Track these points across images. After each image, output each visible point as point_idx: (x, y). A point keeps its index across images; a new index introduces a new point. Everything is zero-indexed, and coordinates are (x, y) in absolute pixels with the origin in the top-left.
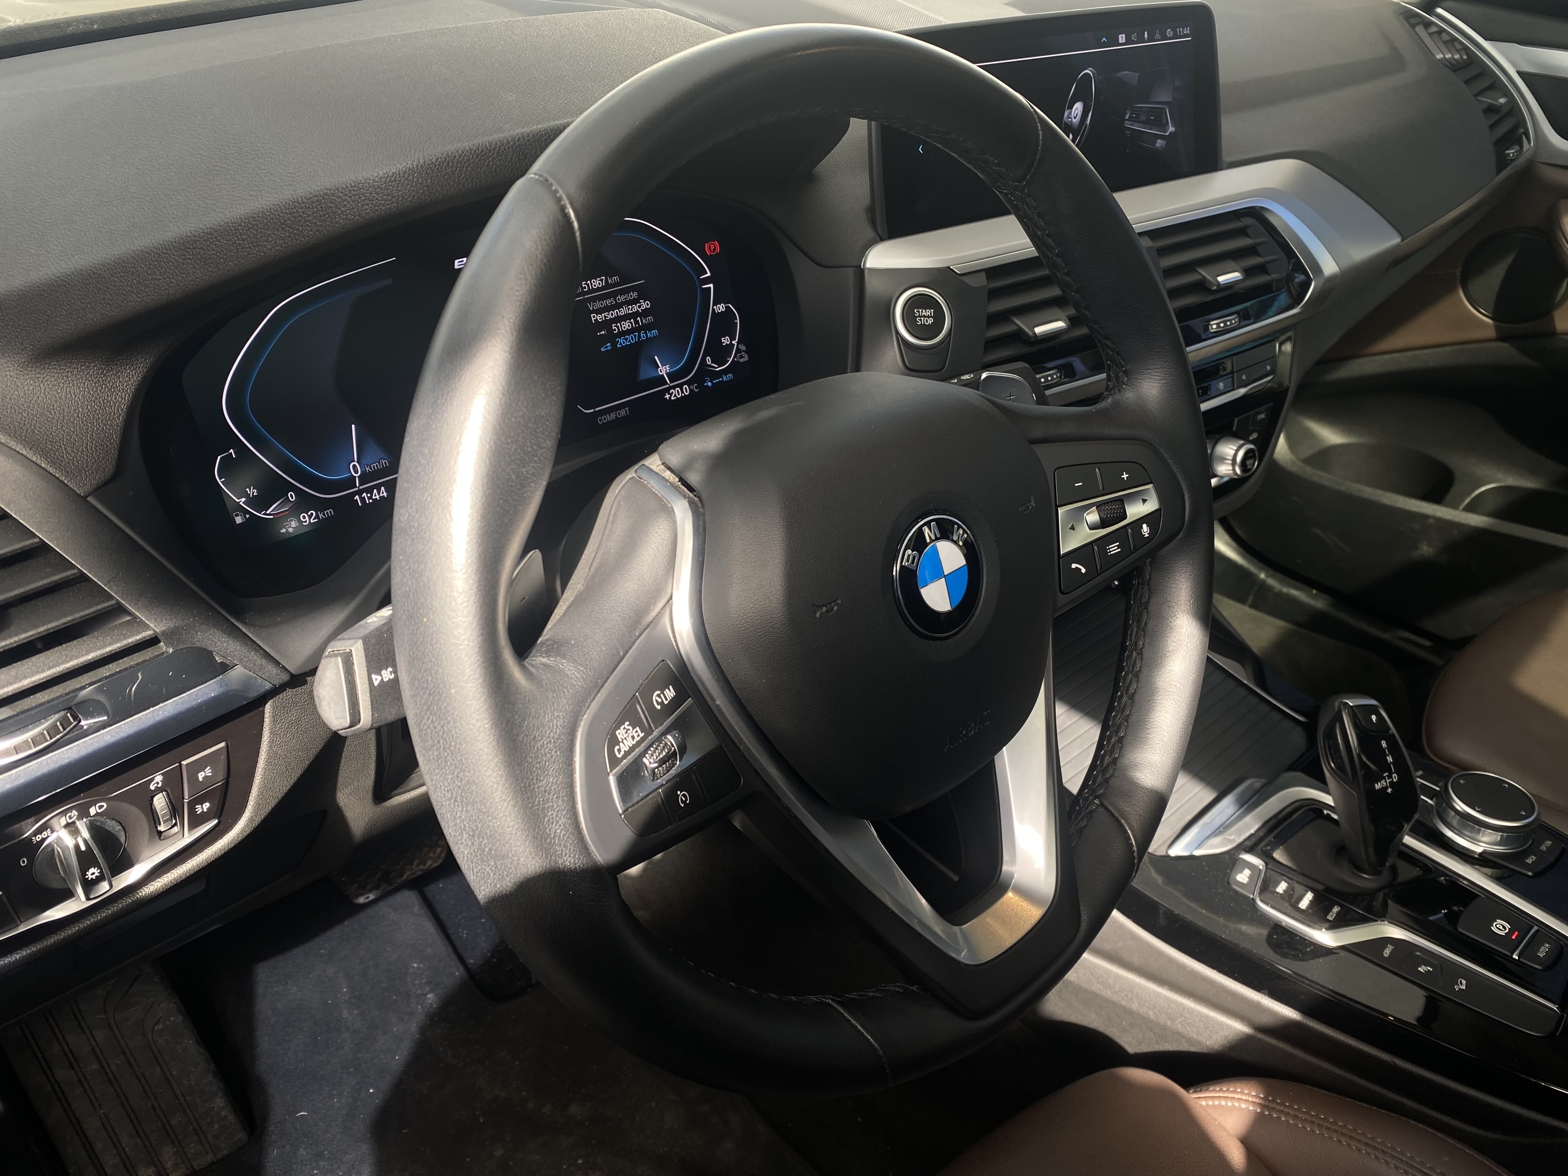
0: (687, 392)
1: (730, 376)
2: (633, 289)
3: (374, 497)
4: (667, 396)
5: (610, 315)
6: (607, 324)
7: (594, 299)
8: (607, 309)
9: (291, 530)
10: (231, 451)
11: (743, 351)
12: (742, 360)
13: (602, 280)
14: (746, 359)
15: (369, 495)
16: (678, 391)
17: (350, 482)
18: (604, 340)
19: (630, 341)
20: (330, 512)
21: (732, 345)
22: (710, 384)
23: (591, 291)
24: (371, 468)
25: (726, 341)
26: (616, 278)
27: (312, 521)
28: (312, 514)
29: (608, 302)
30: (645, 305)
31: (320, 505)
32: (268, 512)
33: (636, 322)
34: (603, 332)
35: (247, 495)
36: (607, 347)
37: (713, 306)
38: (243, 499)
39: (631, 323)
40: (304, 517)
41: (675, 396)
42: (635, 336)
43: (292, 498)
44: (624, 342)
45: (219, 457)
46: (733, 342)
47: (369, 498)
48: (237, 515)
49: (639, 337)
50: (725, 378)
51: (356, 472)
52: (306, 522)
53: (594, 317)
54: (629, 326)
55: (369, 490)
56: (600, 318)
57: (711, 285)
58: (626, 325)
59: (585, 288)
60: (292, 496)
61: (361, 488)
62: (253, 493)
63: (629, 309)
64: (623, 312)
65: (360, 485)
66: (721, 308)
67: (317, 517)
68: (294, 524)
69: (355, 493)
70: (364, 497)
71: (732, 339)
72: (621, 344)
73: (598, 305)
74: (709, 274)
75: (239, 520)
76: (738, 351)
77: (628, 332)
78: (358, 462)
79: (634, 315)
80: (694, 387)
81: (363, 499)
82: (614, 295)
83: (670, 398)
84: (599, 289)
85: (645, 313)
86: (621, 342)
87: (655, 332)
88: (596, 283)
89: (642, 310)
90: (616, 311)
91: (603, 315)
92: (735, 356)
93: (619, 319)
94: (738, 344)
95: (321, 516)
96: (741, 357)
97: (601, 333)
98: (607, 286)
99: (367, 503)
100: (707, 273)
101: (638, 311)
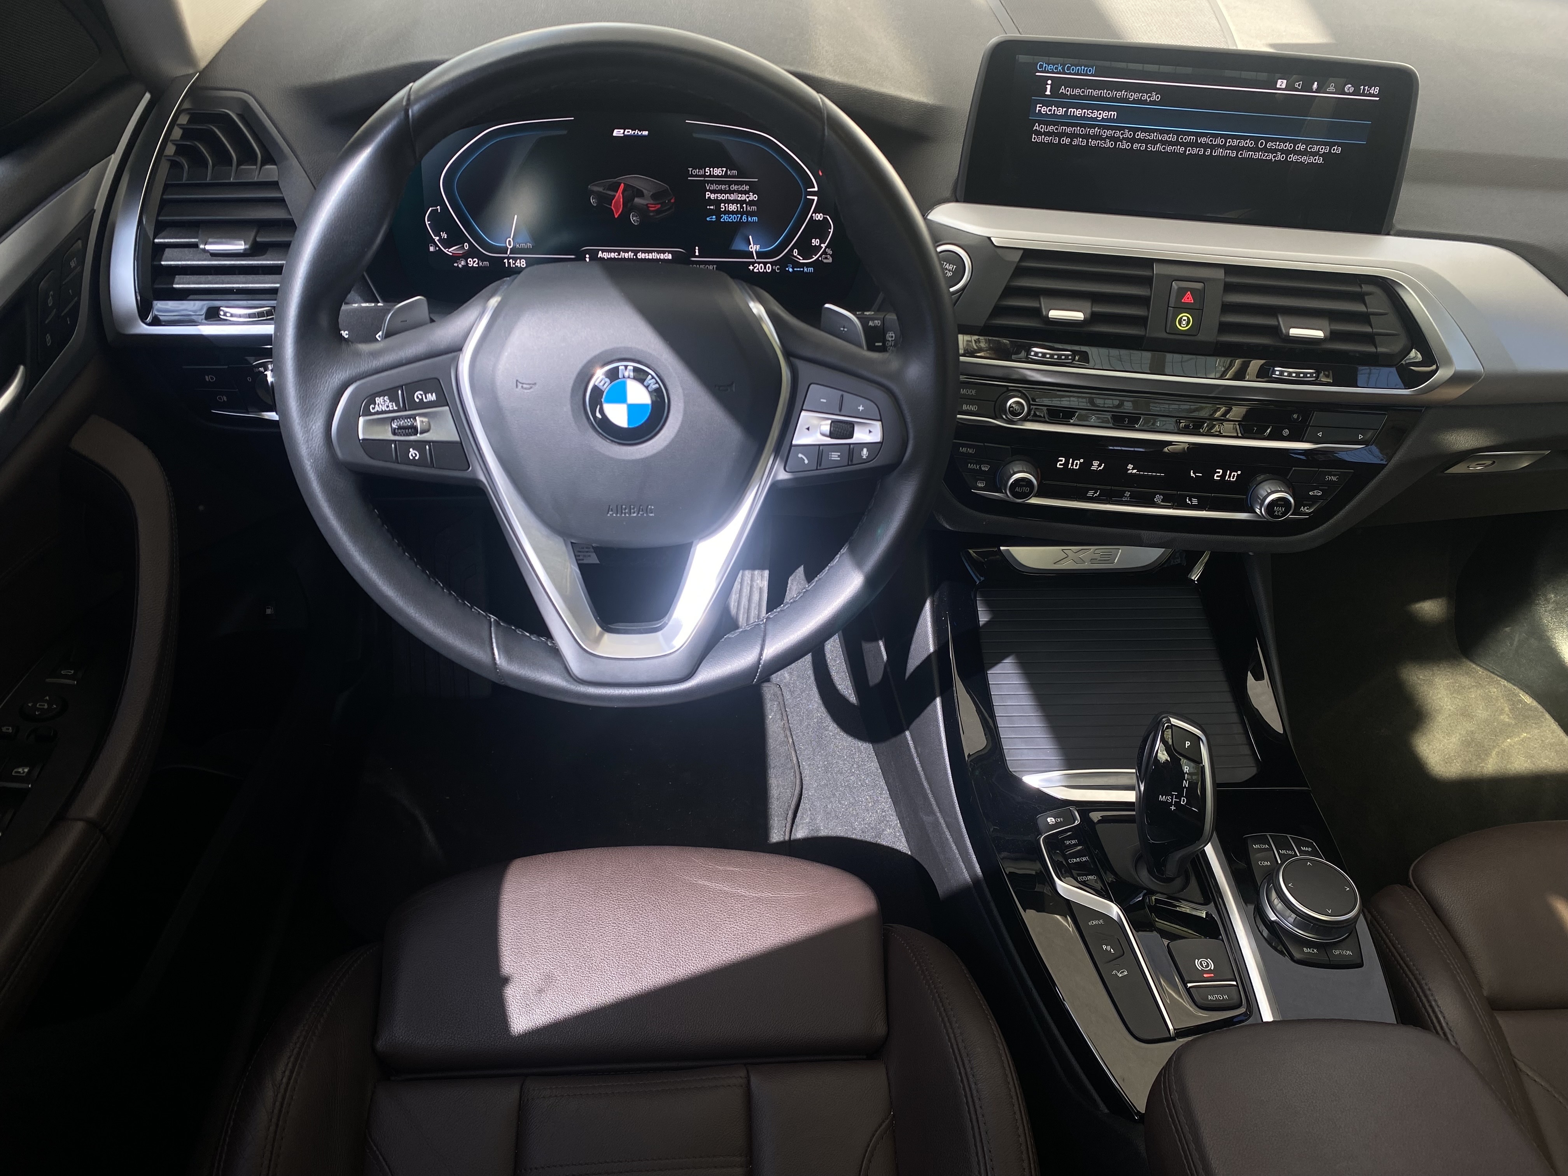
0: (769, 269)
1: (811, 269)
2: (746, 183)
3: (516, 264)
4: (751, 268)
5: (721, 197)
6: (717, 202)
7: (712, 182)
8: (721, 192)
9: (460, 266)
10: (439, 207)
11: (829, 254)
12: (825, 261)
13: (723, 171)
14: (830, 260)
15: (514, 262)
16: (761, 267)
17: (505, 251)
18: (711, 212)
19: (732, 219)
20: (487, 263)
21: (820, 247)
22: (791, 270)
23: (710, 176)
24: (520, 246)
25: (815, 242)
26: (735, 172)
27: (474, 265)
28: (475, 261)
29: (723, 187)
30: (753, 197)
31: (482, 258)
32: (450, 250)
33: (742, 207)
34: (712, 207)
35: (440, 236)
36: (712, 218)
37: (812, 214)
38: (438, 238)
39: (738, 207)
40: (470, 261)
41: (758, 269)
42: (738, 217)
43: (466, 247)
44: (727, 219)
45: (430, 209)
46: (822, 245)
47: (513, 264)
48: (431, 246)
49: (741, 218)
50: (805, 270)
51: (510, 245)
52: (470, 264)
53: (708, 194)
54: (735, 208)
55: (515, 259)
56: (713, 196)
57: (816, 198)
58: (732, 207)
59: (707, 172)
60: (466, 246)
61: (510, 256)
62: (444, 236)
63: (738, 197)
64: (732, 197)
65: (510, 254)
66: (819, 217)
67: (478, 264)
68: (463, 263)
69: (505, 258)
70: (510, 262)
71: (822, 242)
72: (724, 219)
73: (714, 187)
74: (816, 189)
75: (432, 249)
76: (825, 252)
77: (733, 213)
78: (513, 239)
79: (742, 202)
80: (776, 268)
81: (509, 263)
82: (730, 183)
83: (753, 270)
84: (718, 176)
85: (751, 203)
86: (725, 218)
87: (755, 219)
88: (717, 171)
89: (749, 200)
90: (727, 195)
91: (716, 195)
92: (821, 256)
93: (728, 201)
94: (826, 247)
95: (481, 264)
96: (826, 258)
97: (710, 207)
98: (726, 176)
99: (512, 266)
100: (814, 188)
101: (746, 200)
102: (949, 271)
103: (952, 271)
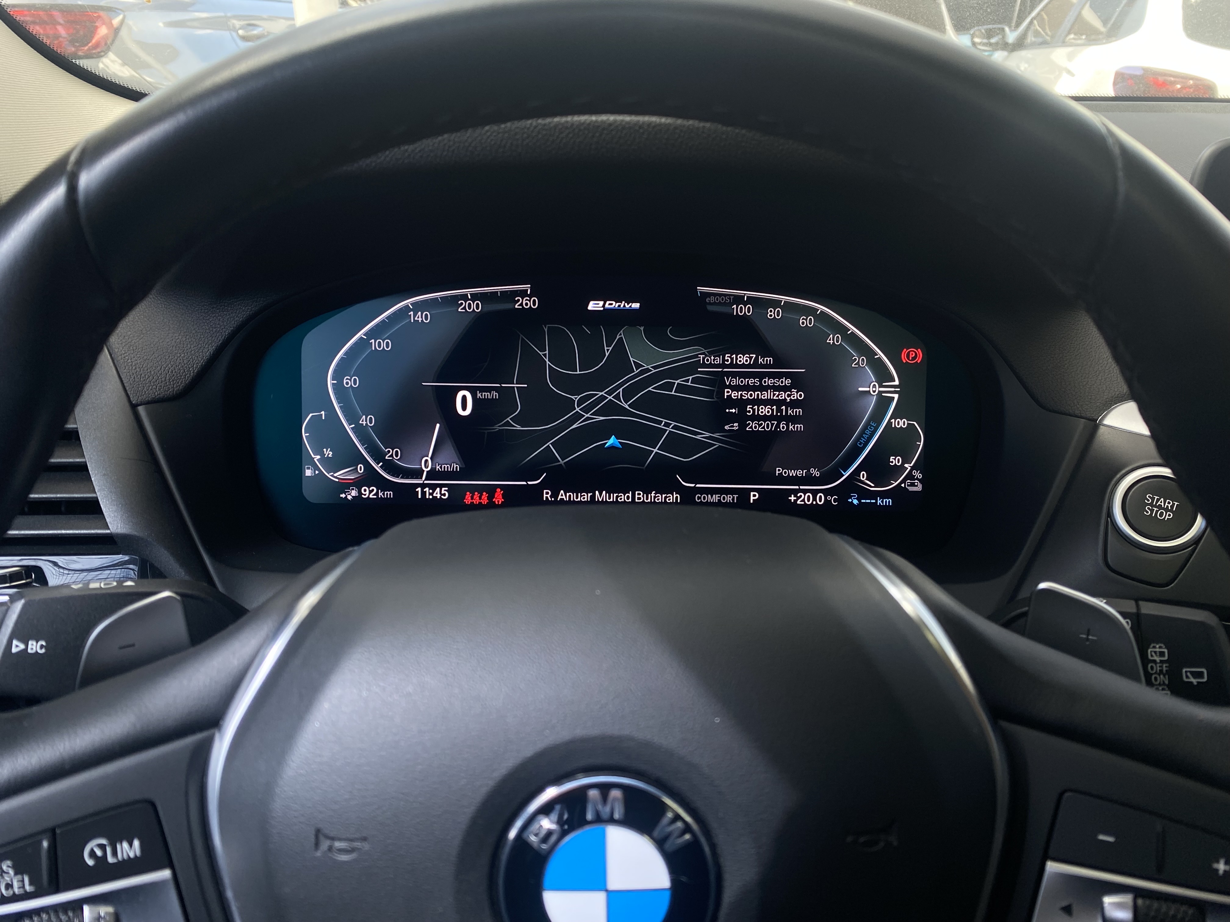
0: (820, 501)
1: (888, 501)
2: (787, 375)
3: (434, 495)
4: (793, 498)
5: (746, 395)
6: (741, 403)
7: (734, 375)
8: (747, 388)
9: (349, 497)
10: (323, 413)
11: (917, 479)
12: (911, 489)
13: (751, 358)
14: (919, 488)
15: (431, 491)
16: (809, 497)
17: (418, 473)
18: (732, 418)
19: (764, 428)
20: (389, 494)
21: (902, 468)
22: (855, 502)
23: (732, 366)
24: (441, 467)
25: (895, 461)
26: (770, 360)
27: (371, 496)
28: (373, 490)
29: (751, 381)
30: (796, 395)
31: (383, 484)
32: (335, 475)
33: (779, 410)
34: (734, 411)
35: (322, 454)
36: (733, 426)
37: (890, 419)
38: (318, 457)
39: (773, 410)
40: (365, 490)
41: (803, 500)
42: (772, 424)
43: (361, 470)
44: (755, 427)
45: (311, 415)
46: (906, 465)
47: (430, 494)
48: (308, 468)
49: (778, 426)
50: (879, 502)
51: (426, 467)
52: (365, 495)
53: (728, 392)
54: (768, 412)
55: (433, 487)
56: (734, 395)
57: (896, 396)
58: (765, 410)
59: (728, 361)
60: (361, 468)
61: (426, 482)
62: (329, 454)
63: (774, 395)
64: (765, 396)
65: (426, 480)
66: (902, 423)
67: (377, 494)
68: (354, 493)
69: (418, 485)
70: (426, 491)
71: (906, 460)
72: (751, 427)
73: (735, 382)
74: (897, 383)
75: (308, 473)
76: (910, 476)
77: (765, 418)
78: (431, 458)
79: (779, 403)
80: (832, 499)
81: (424, 493)
82: (761, 376)
83: (796, 501)
84: (743, 366)
85: (794, 404)
86: (753, 426)
87: (800, 427)
88: (743, 359)
89: (791, 399)
90: (756, 393)
91: (740, 393)
92: (904, 481)
93: (758, 402)
94: (913, 468)
95: (380, 494)
96: (913, 485)
97: (731, 411)
98: (756, 365)
99: (427, 497)
100: (895, 381)
101: (785, 399)
102: (1167, 510)
103: (1171, 511)
